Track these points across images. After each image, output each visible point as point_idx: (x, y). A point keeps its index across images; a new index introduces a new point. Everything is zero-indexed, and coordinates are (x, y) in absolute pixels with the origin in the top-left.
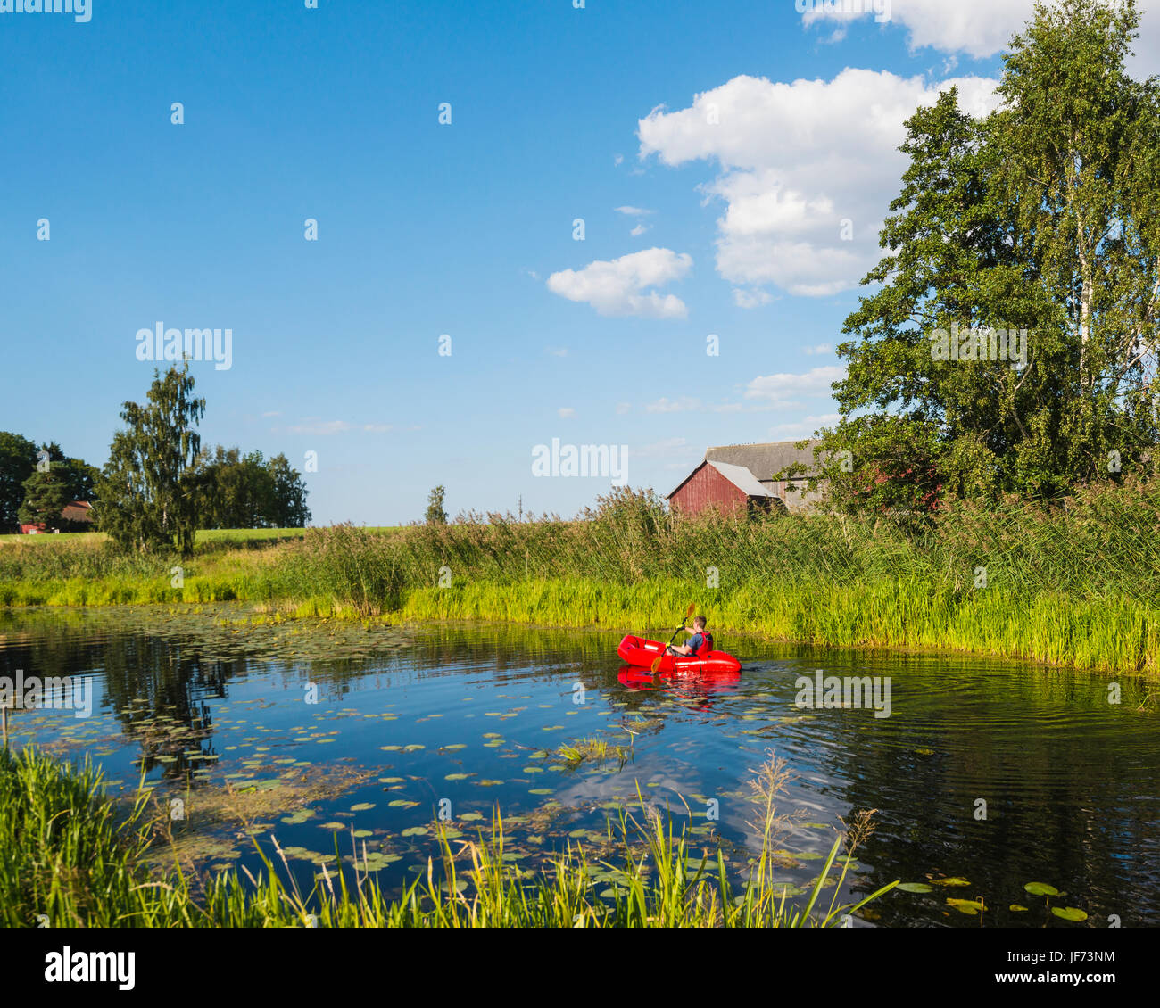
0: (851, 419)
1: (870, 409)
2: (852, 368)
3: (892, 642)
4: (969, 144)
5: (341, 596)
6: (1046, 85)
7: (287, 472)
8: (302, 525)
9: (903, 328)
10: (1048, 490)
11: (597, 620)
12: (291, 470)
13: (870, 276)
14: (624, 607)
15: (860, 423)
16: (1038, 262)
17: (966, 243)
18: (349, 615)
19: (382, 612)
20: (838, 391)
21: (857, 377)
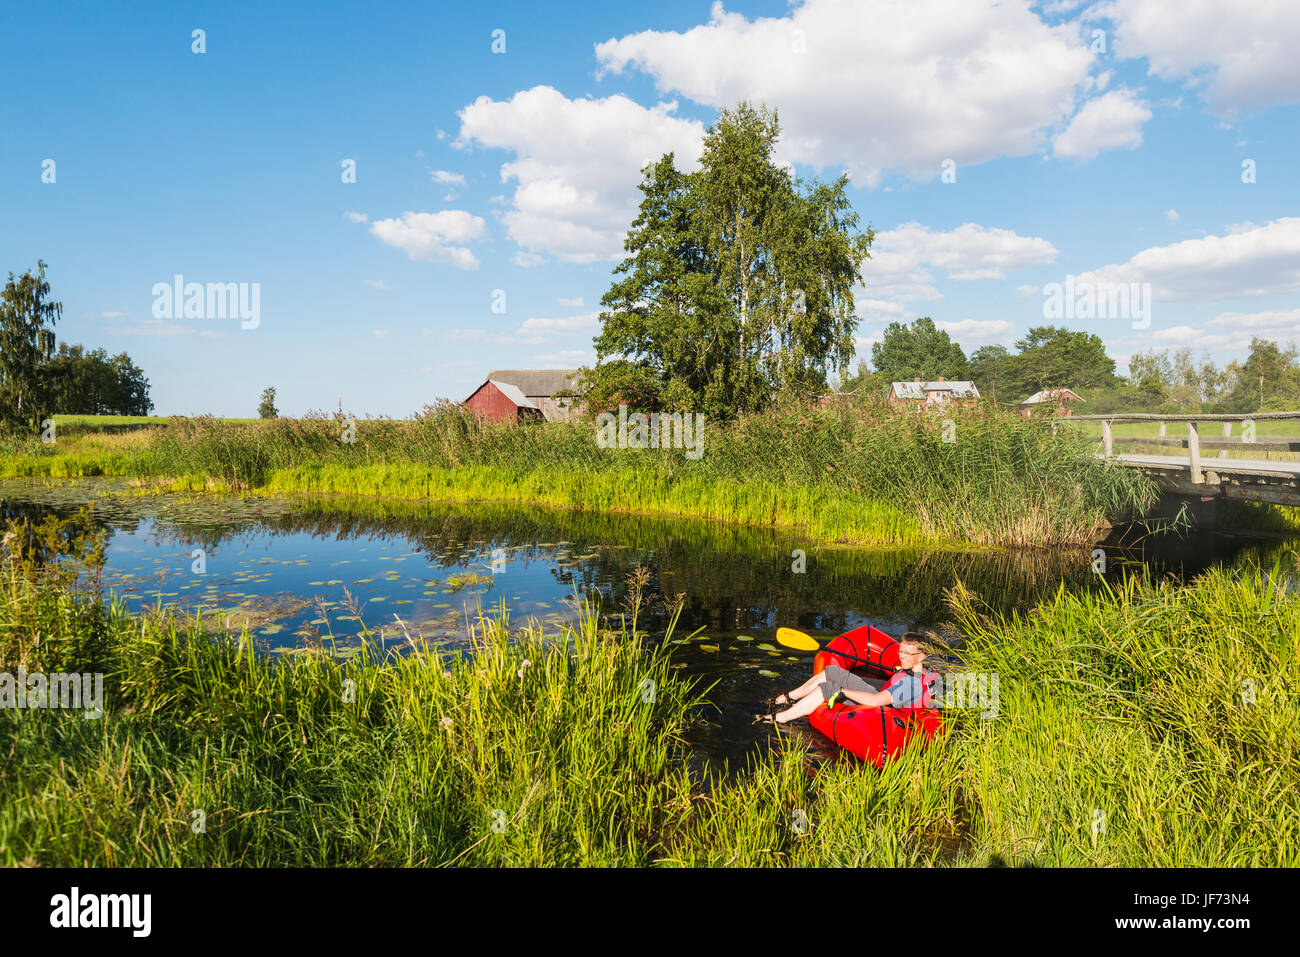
0: (604, 362)
1: (616, 357)
2: (606, 329)
3: (632, 509)
4: (680, 191)
5: (214, 474)
6: (727, 161)
7: (130, 368)
8: (145, 414)
9: (636, 305)
10: (723, 416)
11: (428, 494)
12: (134, 367)
13: (618, 269)
14: (448, 485)
15: (610, 365)
16: (718, 272)
17: (676, 254)
18: (222, 489)
19: (250, 488)
20: (597, 343)
21: (609, 335)
